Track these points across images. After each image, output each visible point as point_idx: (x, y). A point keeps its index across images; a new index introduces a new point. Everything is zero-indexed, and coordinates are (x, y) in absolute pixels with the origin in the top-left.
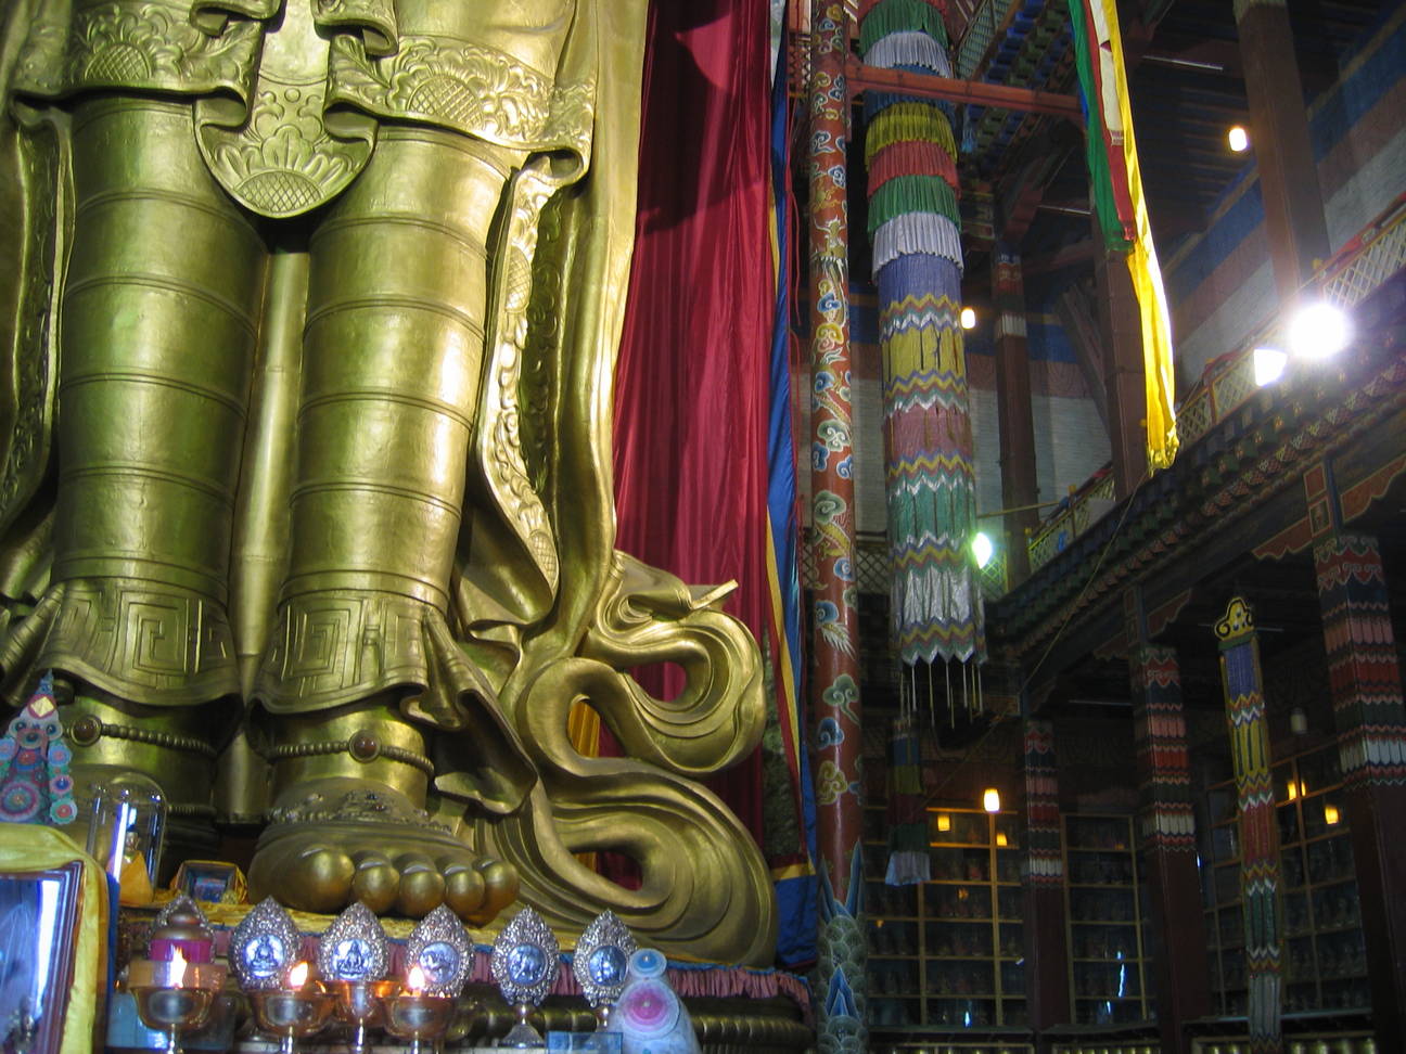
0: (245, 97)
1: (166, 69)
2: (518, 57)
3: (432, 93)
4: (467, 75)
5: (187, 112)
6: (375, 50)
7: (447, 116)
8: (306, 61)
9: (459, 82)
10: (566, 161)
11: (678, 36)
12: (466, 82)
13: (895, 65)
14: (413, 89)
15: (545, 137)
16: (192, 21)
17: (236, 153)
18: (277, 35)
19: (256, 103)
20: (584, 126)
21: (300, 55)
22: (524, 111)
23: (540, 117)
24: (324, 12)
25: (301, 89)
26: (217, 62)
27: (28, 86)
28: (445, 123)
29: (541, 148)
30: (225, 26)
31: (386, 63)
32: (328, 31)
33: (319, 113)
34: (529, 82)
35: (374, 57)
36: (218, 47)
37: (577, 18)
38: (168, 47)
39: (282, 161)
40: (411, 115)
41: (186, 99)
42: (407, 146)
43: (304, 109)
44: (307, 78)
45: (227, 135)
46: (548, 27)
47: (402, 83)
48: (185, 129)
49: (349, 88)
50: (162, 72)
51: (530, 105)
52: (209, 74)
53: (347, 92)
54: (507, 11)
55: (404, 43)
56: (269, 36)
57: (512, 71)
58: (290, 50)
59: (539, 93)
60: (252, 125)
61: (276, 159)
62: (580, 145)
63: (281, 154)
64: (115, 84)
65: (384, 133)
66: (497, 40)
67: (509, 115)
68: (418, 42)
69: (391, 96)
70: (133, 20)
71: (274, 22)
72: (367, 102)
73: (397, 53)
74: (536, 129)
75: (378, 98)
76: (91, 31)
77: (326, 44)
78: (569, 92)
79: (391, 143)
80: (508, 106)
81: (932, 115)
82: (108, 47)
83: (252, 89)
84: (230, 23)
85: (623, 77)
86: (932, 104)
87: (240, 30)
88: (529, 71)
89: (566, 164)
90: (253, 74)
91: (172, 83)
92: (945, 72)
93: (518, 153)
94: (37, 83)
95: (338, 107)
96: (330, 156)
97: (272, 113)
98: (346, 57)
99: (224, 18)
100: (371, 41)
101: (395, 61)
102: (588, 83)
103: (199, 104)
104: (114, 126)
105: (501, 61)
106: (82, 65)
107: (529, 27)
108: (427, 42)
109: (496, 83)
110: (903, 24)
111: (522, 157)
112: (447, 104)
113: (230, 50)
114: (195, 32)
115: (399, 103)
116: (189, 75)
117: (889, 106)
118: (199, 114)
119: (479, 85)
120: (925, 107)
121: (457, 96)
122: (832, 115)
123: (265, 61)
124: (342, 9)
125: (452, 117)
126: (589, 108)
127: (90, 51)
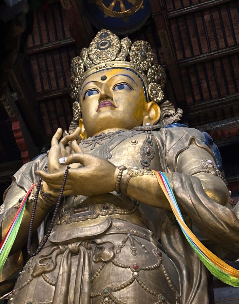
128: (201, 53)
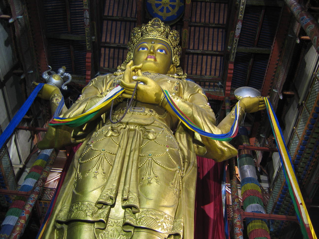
0: (105, 222)
1: (89, 216)
2: (166, 213)
3: (147, 221)
4: (155, 217)
5: (93, 225)
6: (135, 211)
7: (150, 226)
8: (119, 214)
9: (153, 218)
10: (177, 236)
11: (202, 207)
12: (154, 218)
13: (252, 211)
14: (143, 220)
15: (172, 231)
16: (95, 205)
17: (103, 235)
18: (113, 208)
19: (108, 223)
20: (181, 228)
21: (118, 213)
22: (168, 225)
23: (171, 226)
24: (124, 203)
25: (118, 220)
26: (100, 214)
27: (60, 219)
28: (149, 228)
29: (171, 233)
30: (102, 207)
31: (137, 214)
32: (124, 207)
33: (122, 226)
34: (169, 218)
35: (134, 213)
36: (101, 211)
37: (179, 204)
38: (90, 211)
39: (112, 236)
40: (142, 226)
41: (93, 222)
42: (141, 233)
43: (118, 225)
44: (119, 218)
45: (101, 230)
46: (173, 206)
47: (140, 219)
48: (92, 229)
49: (128, 220)
50: (88, 216)
51: (169, 223)
52: (98, 217)
53: (128, 221)
54: (164, 203)
55: (141, 210)
56: (112, 209)
57: (165, 216)
58: (116, 212)
59: (171, 220)
60: (107, 228)
61: (111, 236)
62: (180, 232)
63: (112, 235)
64: (78, 219)
65: (136, 230)
66: (161, 209)
67: (164, 226)
68: (144, 210)
69: (138, 222)
70: (83, 205)
71: (113, 206)
72: (132, 223)
73: (139, 212)
74: (170, 229)
75: (135, 222)
76: (74, 207)
77: (124, 210)
78: (178, 220)
79: (137, 232)
80: (164, 224)
81: (262, 223)
82: (77, 211)
83: (107, 220)
84: (104, 206)
85: (190, 217)
86: (262, 220)
87: (106, 207)
88: (169, 216)
89: (177, 237)
90: (108, 217)
91: (90, 219)
92: (264, 213)
93: (166, 235)
94: (62, 219)
95: (126, 224)
96: (123, 235)
97: (111, 226)
98: (128, 213)
99: (103, 205)
100: (134, 209)
101: (139, 214)
102: (182, 218)
103: (95, 223)
104: (76, 228)
105: (162, 214)
106: (71, 215)
107: (169, 206)
108: (146, 210)
109: (161, 219)
110: (253, 202)
111: (167, 235)
112: (150, 224)
113: (103, 212)
114: (96, 208)
115: (139, 223)
116: (94, 217)
117: (252, 221)
118: (95, 226)
119: (157, 219)
120: (260, 221)
121: (152, 222)
122: (238, 224)
123: (110, 214)
124: (128, 203)
125: (151, 226)
126: (182, 224)
127: (74, 212)
128: (198, 49)
